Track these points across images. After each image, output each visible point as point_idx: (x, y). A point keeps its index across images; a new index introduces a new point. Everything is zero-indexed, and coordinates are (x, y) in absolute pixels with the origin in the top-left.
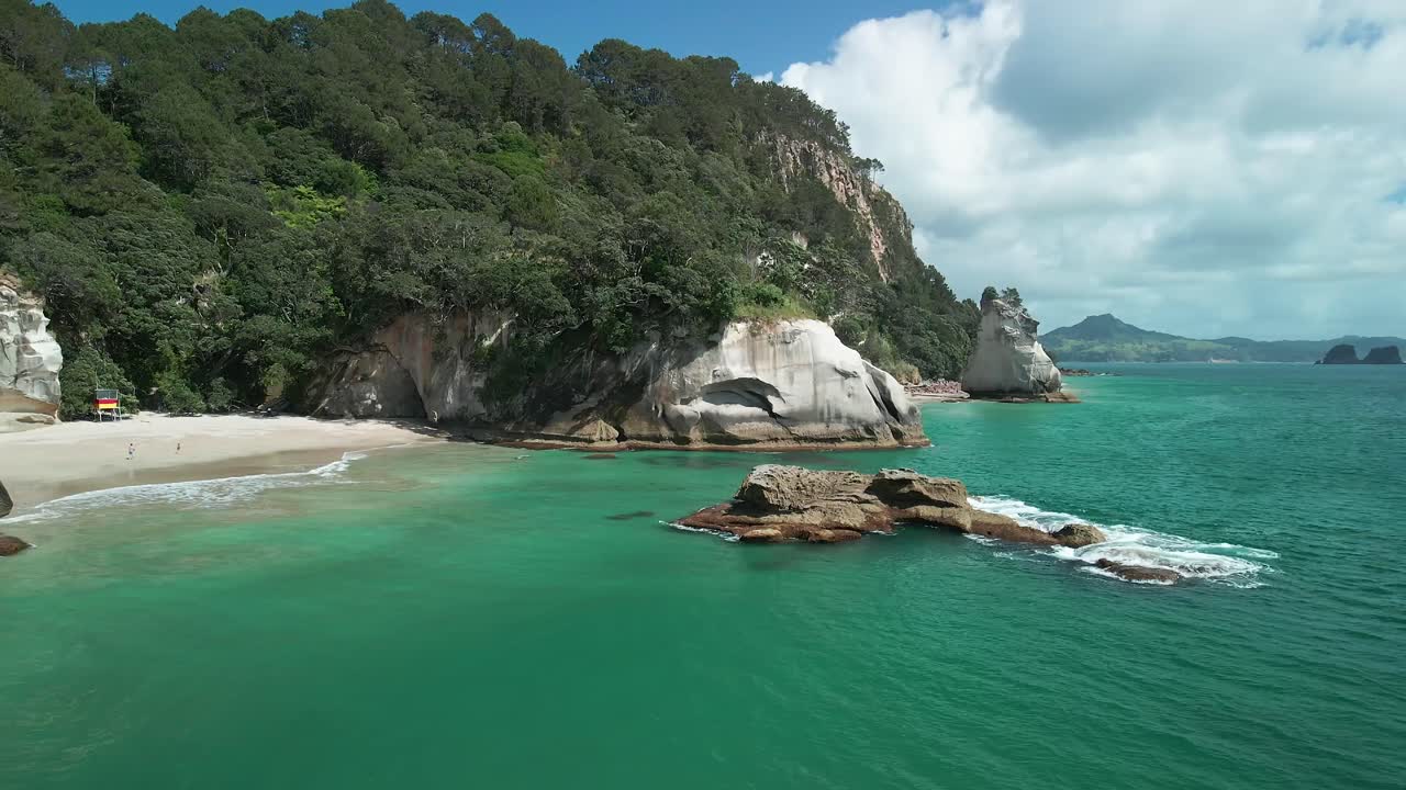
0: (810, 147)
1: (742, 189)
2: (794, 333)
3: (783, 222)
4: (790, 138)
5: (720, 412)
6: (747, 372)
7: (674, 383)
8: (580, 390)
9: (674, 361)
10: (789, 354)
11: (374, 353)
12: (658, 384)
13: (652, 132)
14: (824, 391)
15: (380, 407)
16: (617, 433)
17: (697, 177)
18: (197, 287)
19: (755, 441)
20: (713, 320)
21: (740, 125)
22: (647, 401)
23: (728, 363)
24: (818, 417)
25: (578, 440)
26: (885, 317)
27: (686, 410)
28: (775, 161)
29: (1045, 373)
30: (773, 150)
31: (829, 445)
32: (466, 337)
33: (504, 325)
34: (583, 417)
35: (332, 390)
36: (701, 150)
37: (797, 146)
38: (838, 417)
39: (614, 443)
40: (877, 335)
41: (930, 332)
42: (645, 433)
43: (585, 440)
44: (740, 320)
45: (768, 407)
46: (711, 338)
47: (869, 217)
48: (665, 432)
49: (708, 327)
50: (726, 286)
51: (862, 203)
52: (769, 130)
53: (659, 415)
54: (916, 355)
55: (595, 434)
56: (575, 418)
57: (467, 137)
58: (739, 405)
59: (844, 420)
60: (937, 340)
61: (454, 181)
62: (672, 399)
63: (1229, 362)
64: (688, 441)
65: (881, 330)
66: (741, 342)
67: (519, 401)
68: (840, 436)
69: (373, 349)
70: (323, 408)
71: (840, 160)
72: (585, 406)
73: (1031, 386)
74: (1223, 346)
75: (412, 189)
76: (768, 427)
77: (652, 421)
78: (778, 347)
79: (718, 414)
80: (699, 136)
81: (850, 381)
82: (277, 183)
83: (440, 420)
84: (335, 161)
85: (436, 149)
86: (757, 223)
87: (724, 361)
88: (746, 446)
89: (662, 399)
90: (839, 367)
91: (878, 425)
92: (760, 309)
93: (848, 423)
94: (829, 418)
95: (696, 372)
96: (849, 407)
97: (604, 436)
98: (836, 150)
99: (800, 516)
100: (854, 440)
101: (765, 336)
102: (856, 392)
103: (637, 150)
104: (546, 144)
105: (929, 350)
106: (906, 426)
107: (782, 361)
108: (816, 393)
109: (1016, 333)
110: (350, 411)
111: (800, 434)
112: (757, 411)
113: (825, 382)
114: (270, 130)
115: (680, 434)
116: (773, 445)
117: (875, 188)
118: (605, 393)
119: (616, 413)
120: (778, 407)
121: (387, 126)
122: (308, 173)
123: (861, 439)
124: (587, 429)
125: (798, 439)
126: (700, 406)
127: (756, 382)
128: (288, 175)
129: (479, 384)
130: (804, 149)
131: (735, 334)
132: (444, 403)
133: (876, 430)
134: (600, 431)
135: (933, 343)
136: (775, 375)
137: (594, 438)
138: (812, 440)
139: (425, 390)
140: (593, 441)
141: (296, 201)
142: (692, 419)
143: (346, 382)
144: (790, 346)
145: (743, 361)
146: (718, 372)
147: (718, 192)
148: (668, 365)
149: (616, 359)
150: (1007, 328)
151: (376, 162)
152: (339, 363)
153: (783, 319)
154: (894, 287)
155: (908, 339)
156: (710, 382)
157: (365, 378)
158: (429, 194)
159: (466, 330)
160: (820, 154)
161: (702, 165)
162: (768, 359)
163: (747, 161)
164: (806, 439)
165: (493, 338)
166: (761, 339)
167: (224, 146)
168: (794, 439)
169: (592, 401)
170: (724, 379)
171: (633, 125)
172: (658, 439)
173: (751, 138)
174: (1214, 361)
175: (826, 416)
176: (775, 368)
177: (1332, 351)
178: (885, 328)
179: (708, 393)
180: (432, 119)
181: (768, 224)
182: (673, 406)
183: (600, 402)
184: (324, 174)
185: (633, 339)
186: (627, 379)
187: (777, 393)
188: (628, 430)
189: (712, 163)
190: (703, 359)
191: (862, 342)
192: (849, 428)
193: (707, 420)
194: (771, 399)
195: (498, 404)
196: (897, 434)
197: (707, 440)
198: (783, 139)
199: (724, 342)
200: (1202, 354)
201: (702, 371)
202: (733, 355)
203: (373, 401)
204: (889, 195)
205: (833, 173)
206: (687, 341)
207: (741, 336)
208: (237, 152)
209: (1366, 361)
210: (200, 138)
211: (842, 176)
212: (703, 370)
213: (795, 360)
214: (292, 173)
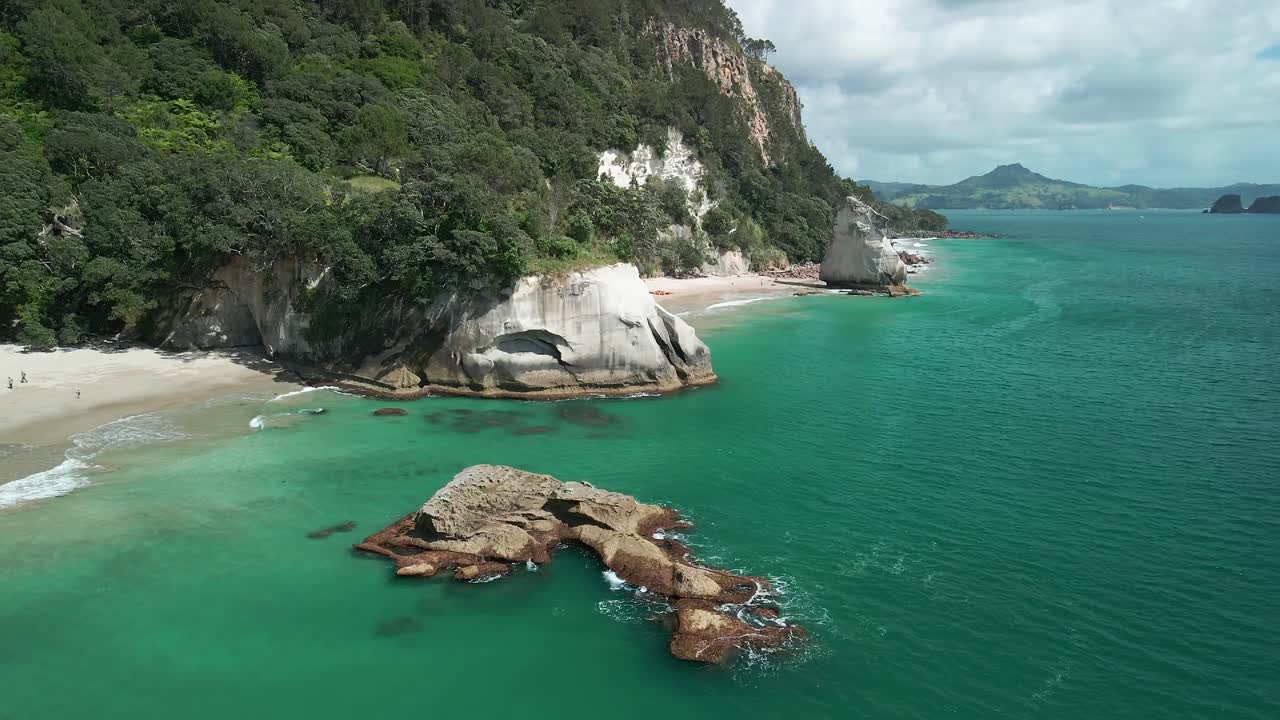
0: (697, 35)
1: (621, 84)
2: (583, 286)
3: (657, 118)
4: (678, 26)
5: (512, 361)
6: (536, 323)
7: (471, 333)
8: (391, 335)
9: (472, 312)
10: (578, 305)
11: (216, 288)
12: (457, 333)
13: (534, 29)
14: (610, 339)
15: (225, 337)
16: (419, 380)
17: (577, 75)
18: (59, 218)
19: (542, 389)
20: (503, 277)
21: (626, 16)
22: (446, 349)
23: (518, 314)
24: (604, 364)
25: (382, 385)
26: (759, 203)
27: (480, 359)
28: (661, 50)
29: (892, 265)
30: (659, 39)
31: (613, 390)
32: (294, 279)
33: (327, 270)
34: (389, 364)
35: (177, 323)
36: (584, 47)
37: (684, 34)
38: (622, 364)
39: (417, 389)
40: (750, 221)
41: (800, 218)
42: (445, 379)
43: (389, 387)
44: (531, 274)
45: (557, 355)
46: (503, 292)
47: (754, 101)
48: (462, 378)
49: (500, 281)
50: (513, 245)
51: (748, 89)
52: (656, 19)
53: (458, 362)
54: (784, 241)
55: (396, 381)
56: (383, 363)
57: (351, 40)
58: (532, 353)
59: (627, 366)
60: (806, 226)
61: (327, 92)
62: (468, 348)
63: (1126, 209)
64: (482, 388)
65: (755, 217)
66: (532, 295)
67: (339, 342)
68: (622, 382)
69: (214, 285)
70: (169, 341)
71: (726, 47)
72: (394, 351)
73: (879, 279)
74: (1121, 194)
75: (286, 101)
76: (558, 374)
77: (452, 368)
78: (568, 299)
79: (510, 363)
80: (583, 31)
81: (634, 331)
82: (159, 94)
83: (276, 353)
84: (215, 73)
85: (319, 54)
86: (632, 120)
87: (515, 313)
88: (535, 393)
89: (460, 348)
90: (624, 318)
91: (660, 370)
92: (554, 261)
93: (632, 370)
94: (613, 365)
95: (489, 323)
96: (633, 354)
97: (405, 383)
98: (724, 36)
99: (463, 544)
100: (636, 384)
101: (555, 289)
102: (639, 340)
103: (518, 49)
104: (432, 42)
105: (797, 235)
106: (692, 367)
107: (570, 313)
108: (602, 342)
109: (867, 228)
110: (195, 344)
111: (586, 381)
112: (548, 358)
113: (611, 331)
114: (155, 38)
115: (475, 381)
116: (559, 392)
117: (766, 69)
118: (412, 339)
119: (420, 359)
120: (567, 355)
121: (269, 33)
122: (187, 84)
123: (643, 383)
124: (391, 377)
125: (583, 385)
126: (495, 355)
127: (546, 333)
128: (168, 87)
129: (305, 324)
130: (691, 37)
131: (525, 289)
132: (278, 339)
133: (658, 374)
134: (403, 378)
135: (802, 228)
136: (563, 326)
137: (396, 385)
138: (596, 386)
139: (262, 326)
140: (394, 389)
141: (172, 116)
142: (486, 367)
143: (191, 316)
144: (579, 298)
145: (534, 311)
146: (509, 325)
147: (597, 89)
148: (466, 315)
149: (422, 308)
150: (859, 223)
151: (256, 72)
152: (184, 298)
153: (575, 271)
154: (774, 170)
155: (779, 226)
156: (503, 333)
157: (209, 312)
158: (303, 107)
159: (293, 272)
160: (707, 41)
161: (583, 63)
162: (558, 311)
163: (633, 53)
164: (591, 385)
165: (317, 282)
166: (551, 292)
167: (97, 66)
168: (580, 385)
169: (400, 347)
170: (515, 331)
171: (517, 22)
172: (457, 385)
173: (639, 27)
174: (1113, 208)
175: (611, 363)
176: (563, 319)
177: (1220, 201)
178: (759, 214)
179: (502, 343)
180: (316, 23)
181: (643, 120)
182: (470, 355)
183: (407, 348)
184: (202, 86)
185: (434, 292)
186: (431, 327)
187: (566, 343)
188: (430, 375)
189: (593, 59)
190: (496, 311)
191: (733, 230)
192: (631, 373)
193: (500, 368)
194: (560, 348)
195: (321, 344)
196: (682, 375)
197: (501, 387)
198: (671, 26)
199: (515, 296)
200: (1102, 203)
201: (494, 323)
202: (524, 308)
203: (218, 334)
204: (780, 76)
205: (720, 60)
206: (483, 294)
207: (531, 289)
208: (110, 72)
209: (1250, 210)
210: (74, 59)
211: (729, 63)
212: (497, 322)
213: (584, 311)
214: (173, 85)
